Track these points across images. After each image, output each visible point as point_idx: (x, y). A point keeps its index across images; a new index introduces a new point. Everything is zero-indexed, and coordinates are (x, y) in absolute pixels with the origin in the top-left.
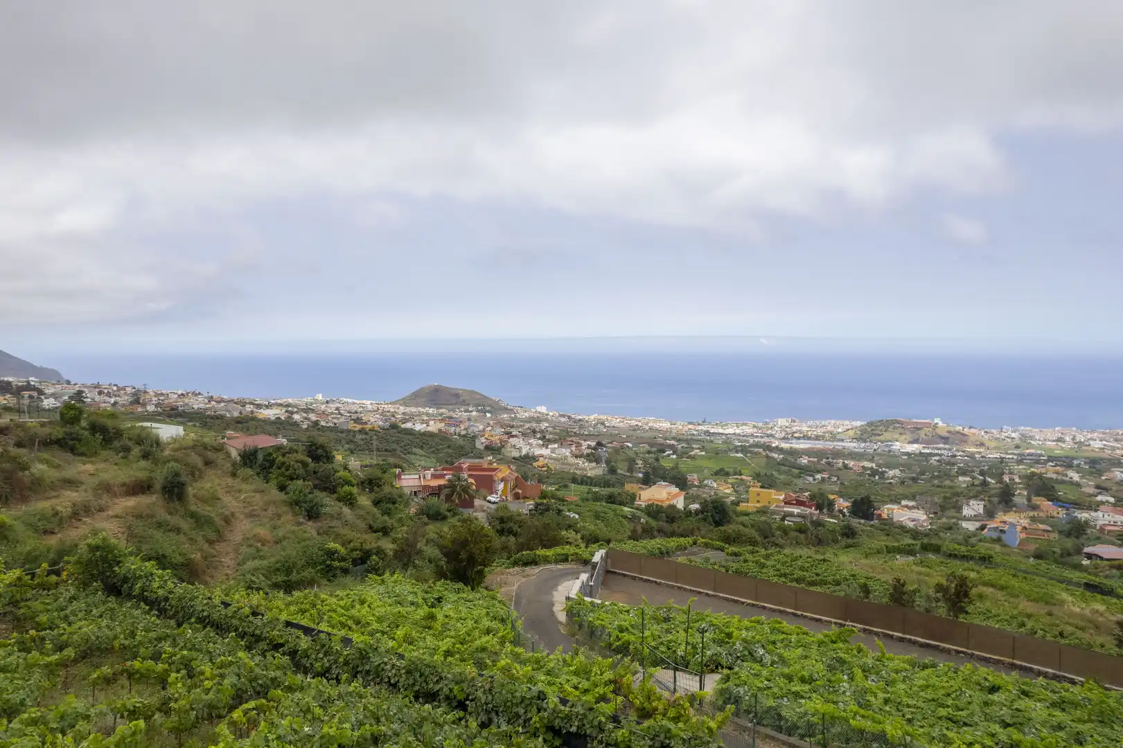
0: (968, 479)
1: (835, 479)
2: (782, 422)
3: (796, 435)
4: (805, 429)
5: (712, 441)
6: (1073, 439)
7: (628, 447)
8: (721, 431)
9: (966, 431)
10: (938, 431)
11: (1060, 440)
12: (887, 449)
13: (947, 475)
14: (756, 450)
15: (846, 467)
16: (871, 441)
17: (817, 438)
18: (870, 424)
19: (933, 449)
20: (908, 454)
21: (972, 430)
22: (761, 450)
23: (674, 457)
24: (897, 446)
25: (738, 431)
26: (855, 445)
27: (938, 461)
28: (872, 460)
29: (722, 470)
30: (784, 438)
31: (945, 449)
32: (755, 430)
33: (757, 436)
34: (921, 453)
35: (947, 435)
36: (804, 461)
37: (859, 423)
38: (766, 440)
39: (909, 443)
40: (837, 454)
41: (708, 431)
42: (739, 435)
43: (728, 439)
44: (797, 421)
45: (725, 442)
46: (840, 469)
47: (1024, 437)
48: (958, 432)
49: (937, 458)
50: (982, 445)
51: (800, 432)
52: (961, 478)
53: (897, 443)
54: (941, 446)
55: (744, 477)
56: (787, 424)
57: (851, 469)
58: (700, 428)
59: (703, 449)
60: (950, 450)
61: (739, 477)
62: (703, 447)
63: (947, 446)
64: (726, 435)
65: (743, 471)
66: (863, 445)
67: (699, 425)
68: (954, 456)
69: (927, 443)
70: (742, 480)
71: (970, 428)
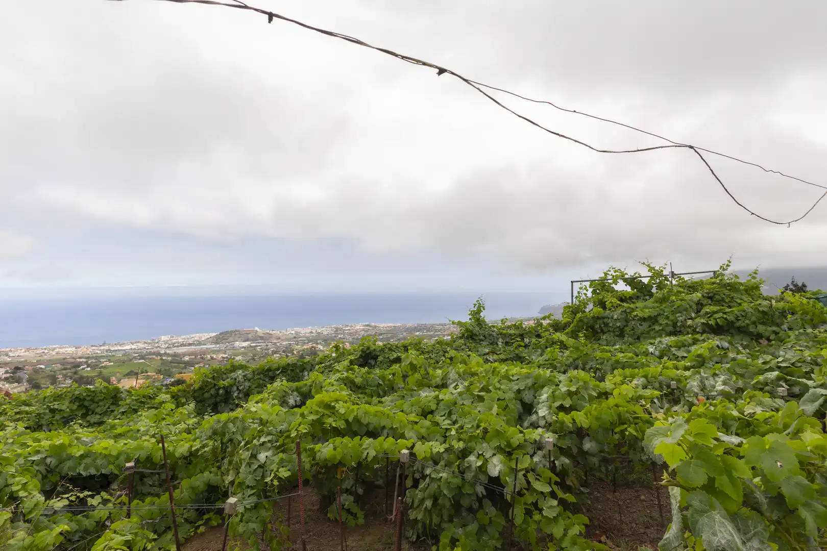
0: (278, 355)
1: (208, 366)
2: (163, 338)
3: (176, 345)
4: (180, 340)
5: (114, 356)
6: (316, 331)
7: (41, 368)
8: (120, 348)
9: (271, 332)
10: (258, 334)
11: (311, 332)
12: (232, 346)
13: (267, 354)
14: (150, 357)
15: (212, 358)
16: (222, 343)
17: (190, 345)
18: (221, 334)
19: (256, 343)
20: (243, 347)
21: (274, 332)
22: (154, 356)
23: (89, 369)
24: (237, 344)
25: (133, 347)
26: (213, 346)
27: (261, 349)
28: (225, 353)
29: (131, 372)
30: (168, 347)
31: (262, 343)
32: (146, 345)
33: (148, 349)
34: (251, 346)
35: (263, 335)
36: (187, 358)
37: (214, 334)
38: (155, 350)
39: (243, 342)
40: (204, 353)
41: (109, 350)
42: (135, 349)
43: (126, 353)
44: (175, 336)
45: (124, 355)
46: (210, 360)
47: (297, 333)
48: (268, 333)
49: (259, 347)
50: (280, 338)
51: (178, 343)
52: (275, 355)
53: (238, 342)
54: (260, 341)
55: (149, 374)
56: (168, 339)
57: (215, 359)
58: (102, 348)
59: (110, 361)
60: (265, 342)
61: (146, 374)
62: (109, 360)
63: (263, 341)
64: (125, 350)
65: (148, 370)
66: (218, 346)
67: (101, 346)
68: (267, 345)
69: (253, 340)
70: (148, 375)
71: (273, 331)
